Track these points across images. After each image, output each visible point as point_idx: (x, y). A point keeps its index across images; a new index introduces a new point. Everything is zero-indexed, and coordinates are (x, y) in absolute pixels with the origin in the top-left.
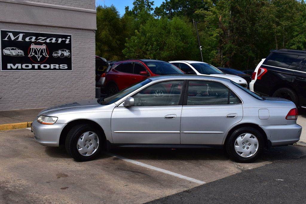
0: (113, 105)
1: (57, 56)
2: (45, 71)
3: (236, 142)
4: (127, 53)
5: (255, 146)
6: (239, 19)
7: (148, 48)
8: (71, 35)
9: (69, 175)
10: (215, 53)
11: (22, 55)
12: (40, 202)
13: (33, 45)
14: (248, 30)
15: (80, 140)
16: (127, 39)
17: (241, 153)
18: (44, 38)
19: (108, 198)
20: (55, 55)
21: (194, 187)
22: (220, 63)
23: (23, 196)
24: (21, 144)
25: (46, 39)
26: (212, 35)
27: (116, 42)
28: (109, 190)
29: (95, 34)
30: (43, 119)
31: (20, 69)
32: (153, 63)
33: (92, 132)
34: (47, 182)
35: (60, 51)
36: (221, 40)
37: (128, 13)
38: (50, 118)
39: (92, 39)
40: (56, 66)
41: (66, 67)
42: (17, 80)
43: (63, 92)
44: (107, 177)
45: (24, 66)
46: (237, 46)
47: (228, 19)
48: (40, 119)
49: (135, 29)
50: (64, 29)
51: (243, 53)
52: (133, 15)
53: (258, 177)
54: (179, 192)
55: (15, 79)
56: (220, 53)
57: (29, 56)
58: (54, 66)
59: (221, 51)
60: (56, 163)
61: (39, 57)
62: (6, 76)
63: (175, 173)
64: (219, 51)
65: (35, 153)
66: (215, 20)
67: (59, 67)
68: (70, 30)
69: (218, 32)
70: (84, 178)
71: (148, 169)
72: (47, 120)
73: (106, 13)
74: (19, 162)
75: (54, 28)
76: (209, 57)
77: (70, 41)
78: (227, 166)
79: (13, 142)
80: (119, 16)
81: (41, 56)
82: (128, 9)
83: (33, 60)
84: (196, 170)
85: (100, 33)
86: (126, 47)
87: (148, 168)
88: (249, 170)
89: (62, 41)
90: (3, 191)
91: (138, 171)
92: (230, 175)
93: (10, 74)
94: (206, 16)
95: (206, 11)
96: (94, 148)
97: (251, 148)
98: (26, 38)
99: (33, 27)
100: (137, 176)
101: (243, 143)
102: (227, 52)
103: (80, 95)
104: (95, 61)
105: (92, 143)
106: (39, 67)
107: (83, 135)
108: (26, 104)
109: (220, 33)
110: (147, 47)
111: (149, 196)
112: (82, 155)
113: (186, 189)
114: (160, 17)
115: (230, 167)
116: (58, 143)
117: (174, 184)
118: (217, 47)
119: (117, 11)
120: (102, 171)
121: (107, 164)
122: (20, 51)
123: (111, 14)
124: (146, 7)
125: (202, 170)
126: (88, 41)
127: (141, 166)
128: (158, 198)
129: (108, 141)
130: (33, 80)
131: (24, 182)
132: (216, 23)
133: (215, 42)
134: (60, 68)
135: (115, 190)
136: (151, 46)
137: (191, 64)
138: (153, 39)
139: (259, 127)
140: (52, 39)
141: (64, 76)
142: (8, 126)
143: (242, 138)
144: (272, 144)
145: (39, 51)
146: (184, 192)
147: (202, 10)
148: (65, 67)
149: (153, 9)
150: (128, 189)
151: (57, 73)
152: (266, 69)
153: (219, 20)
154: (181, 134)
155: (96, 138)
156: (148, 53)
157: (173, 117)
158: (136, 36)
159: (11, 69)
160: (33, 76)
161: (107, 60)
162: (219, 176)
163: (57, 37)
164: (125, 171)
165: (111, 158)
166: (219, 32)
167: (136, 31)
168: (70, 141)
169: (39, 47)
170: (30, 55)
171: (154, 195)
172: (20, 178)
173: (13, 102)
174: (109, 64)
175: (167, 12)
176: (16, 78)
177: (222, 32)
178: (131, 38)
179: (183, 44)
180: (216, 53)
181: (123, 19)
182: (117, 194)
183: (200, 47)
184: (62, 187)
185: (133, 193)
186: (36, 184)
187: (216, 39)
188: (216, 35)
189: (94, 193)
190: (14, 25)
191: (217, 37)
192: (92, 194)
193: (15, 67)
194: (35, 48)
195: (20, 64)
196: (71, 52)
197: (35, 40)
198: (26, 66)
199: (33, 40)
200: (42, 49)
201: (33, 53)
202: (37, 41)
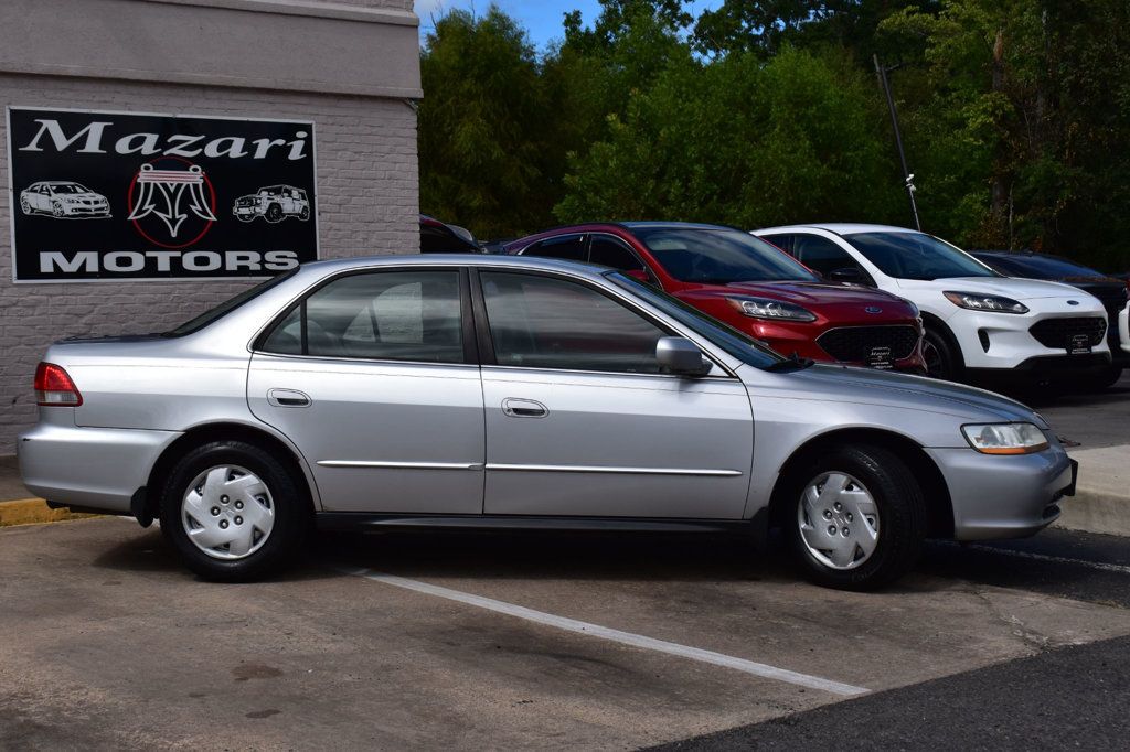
1: (251, 216)
2: (203, 283)
4: (575, 218)
6: (1083, 48)
7: (669, 192)
8: (309, 122)
9: (285, 671)
10: (977, 206)
11: (103, 215)
13: (147, 168)
16: (570, 154)
18: (193, 139)
19: (442, 745)
20: (245, 211)
21: (817, 706)
23: (88, 741)
25: (201, 144)
26: (961, 124)
27: (522, 170)
28: (447, 720)
29: (415, 118)
31: (92, 275)
34: (194, 696)
35: (264, 194)
36: (1002, 144)
37: (579, 42)
39: (403, 140)
40: (247, 258)
41: (293, 264)
42: (83, 321)
44: (444, 674)
45: (110, 261)
46: (1079, 170)
47: (1034, 46)
49: (608, 110)
50: (279, 99)
51: (1109, 198)
52: (599, 50)
53: (1109, 671)
54: (748, 723)
55: (75, 318)
56: (1002, 204)
57: (131, 218)
58: (240, 258)
59: (1006, 196)
60: (236, 632)
61: (173, 219)
62: (33, 306)
63: (745, 658)
64: (998, 193)
65: (148, 601)
66: (971, 56)
67: (263, 262)
68: (304, 100)
69: (990, 109)
70: (348, 679)
71: (627, 645)
74: (79, 631)
75: (236, 96)
76: (954, 223)
77: (308, 149)
79: (59, 563)
80: (533, 53)
81: (185, 216)
82: (579, 23)
83: (150, 235)
84: (836, 648)
85: (451, 132)
86: (571, 190)
87: (626, 642)
88: (1075, 646)
89: (272, 151)
90: (7, 724)
91: (586, 655)
92: (985, 663)
93: (51, 295)
94: (930, 39)
95: (930, 17)
98: (119, 138)
99: (146, 91)
100: (576, 670)
102: (1037, 198)
104: (418, 236)
106: (176, 264)
109: (1000, 112)
110: (664, 188)
111: (615, 738)
113: (778, 713)
114: (724, 54)
115: (989, 638)
117: (731, 696)
118: (989, 176)
119: (519, 27)
120: (426, 655)
121: (450, 630)
122: (92, 196)
124: (658, 9)
125: (861, 650)
126: (386, 149)
127: (597, 637)
128: (656, 743)
130: (149, 320)
131: (96, 695)
132: (978, 67)
133: (977, 155)
134: (267, 266)
135: (476, 718)
136: (678, 183)
137: (845, 237)
138: (692, 152)
140: (228, 144)
145: (173, 197)
146: (772, 721)
147: (913, 13)
148: (286, 264)
149: (692, 20)
150: (529, 715)
153: (992, 55)
158: (610, 140)
159: (58, 273)
160: (149, 304)
161: (475, 236)
162: (933, 668)
163: (251, 131)
164: (526, 656)
166: (996, 108)
167: (612, 117)
169: (172, 178)
170: (135, 215)
171: (637, 733)
172: (80, 683)
174: (485, 251)
175: (754, 32)
176: (76, 312)
177: (1009, 106)
178: (593, 153)
179: (824, 170)
180: (983, 203)
181: (549, 64)
182: (480, 732)
183: (908, 179)
184: (253, 708)
185: (550, 727)
186: (147, 701)
187: (981, 142)
188: (980, 121)
189: (386, 729)
190: (66, 85)
191: (983, 133)
192: (377, 730)
193: (73, 267)
194: (155, 185)
195: (96, 254)
196: (310, 196)
197: (155, 149)
198: (123, 262)
199: (148, 147)
200: (188, 185)
201: (150, 204)
202: (165, 154)
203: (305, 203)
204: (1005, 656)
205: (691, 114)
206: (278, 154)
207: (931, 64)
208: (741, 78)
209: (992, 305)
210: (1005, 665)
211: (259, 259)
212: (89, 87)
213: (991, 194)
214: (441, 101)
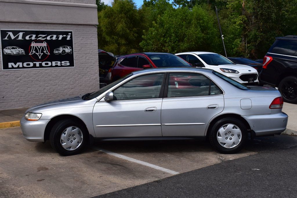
0: (95, 100)
1: (58, 53)
2: (47, 69)
3: (219, 133)
4: (145, 46)
5: (238, 136)
6: (263, 5)
7: (166, 40)
8: (72, 31)
9: (49, 168)
10: (238, 42)
11: (23, 54)
12: (13, 192)
13: (33, 43)
14: (274, 16)
15: (63, 135)
16: (144, 31)
17: (225, 144)
18: (44, 36)
19: (78, 188)
20: (57, 52)
22: (244, 52)
24: (14, 141)
25: (46, 37)
26: (235, 23)
27: (133, 35)
28: (82, 182)
29: (97, 29)
30: (29, 115)
31: (21, 68)
32: (157, 56)
33: (75, 127)
34: (27, 175)
35: (61, 48)
36: (244, 28)
37: (146, 4)
38: (35, 114)
39: (94, 35)
40: (57, 63)
41: (68, 64)
42: (19, 78)
43: (66, 89)
44: (85, 169)
45: (25, 65)
46: (262, 34)
47: (252, 4)
48: (27, 116)
49: (153, 21)
51: (269, 40)
52: (151, 6)
53: (235, 167)
54: (149, 182)
55: (17, 78)
56: (244, 42)
57: (30, 54)
58: (56, 63)
59: (245, 40)
60: (42, 158)
61: (40, 54)
62: (7, 75)
64: (243, 39)
65: (24, 149)
66: (237, 7)
67: (61, 64)
68: (71, 26)
69: (241, 19)
70: (63, 171)
72: (32, 117)
73: (122, 5)
74: (6, 158)
75: (54, 25)
76: (233, 46)
77: (71, 37)
78: (209, 158)
79: (7, 139)
80: (136, 7)
81: (42, 54)
84: (176, 161)
85: (117, 26)
86: (143, 39)
87: (129, 160)
88: (230, 160)
89: (63, 38)
91: (118, 164)
92: (208, 165)
93: (11, 73)
94: (228, 3)
96: (78, 143)
97: (234, 138)
98: (26, 36)
99: (32, 25)
100: (115, 168)
101: (226, 134)
102: (252, 40)
103: (83, 92)
104: (98, 57)
105: (76, 137)
106: (41, 65)
107: (66, 130)
108: (28, 102)
109: (244, 20)
110: (165, 39)
111: (118, 186)
112: (66, 149)
113: (157, 179)
114: (181, 6)
116: (43, 138)
117: (147, 175)
118: (241, 35)
119: (134, 2)
120: (83, 164)
121: (90, 157)
123: (128, 6)
125: (181, 162)
126: (90, 37)
127: (122, 159)
128: (126, 188)
129: (91, 135)
130: (35, 78)
131: (5, 175)
132: (239, 9)
133: (238, 30)
134: (62, 65)
135: (88, 181)
136: (169, 38)
137: (198, 55)
138: (172, 30)
139: (241, 117)
140: (52, 37)
141: (66, 73)
142: (6, 124)
143: (224, 129)
144: (257, 134)
145: (39, 49)
146: (154, 182)
150: (100, 180)
151: (59, 70)
152: (271, 57)
153: (242, 7)
154: (162, 126)
155: (80, 133)
156: (166, 45)
157: (153, 110)
158: (153, 28)
159: (13, 68)
160: (34, 74)
162: (196, 167)
163: (58, 33)
164: (105, 164)
165: (96, 152)
168: (53, 136)
169: (39, 45)
170: (31, 54)
171: (123, 185)
172: (2, 172)
173: (15, 100)
174: (117, 58)
176: (17, 76)
177: (246, 19)
178: (149, 30)
179: (203, 35)
180: (240, 41)
181: (140, 10)
182: (88, 185)
183: (222, 36)
184: (39, 179)
185: (104, 183)
186: (16, 177)
187: (239, 27)
188: (239, 22)
189: (67, 184)
190: (13, 24)
191: (240, 25)
192: (65, 185)
193: (16, 66)
194: (35, 47)
195: (22, 63)
196: (72, 48)
197: (35, 38)
198: (28, 65)
199: (33, 38)
200: (43, 47)
201: (34, 51)
202: (37, 39)
203: (71, 50)
204: (213, 163)
205: (172, 21)
206: (64, 39)
207: (228, 9)
208: (184, 13)
209: (231, 72)
210: (212, 166)
211: (60, 63)
212: (19, 24)
213: (242, 39)
214: (114, 19)
